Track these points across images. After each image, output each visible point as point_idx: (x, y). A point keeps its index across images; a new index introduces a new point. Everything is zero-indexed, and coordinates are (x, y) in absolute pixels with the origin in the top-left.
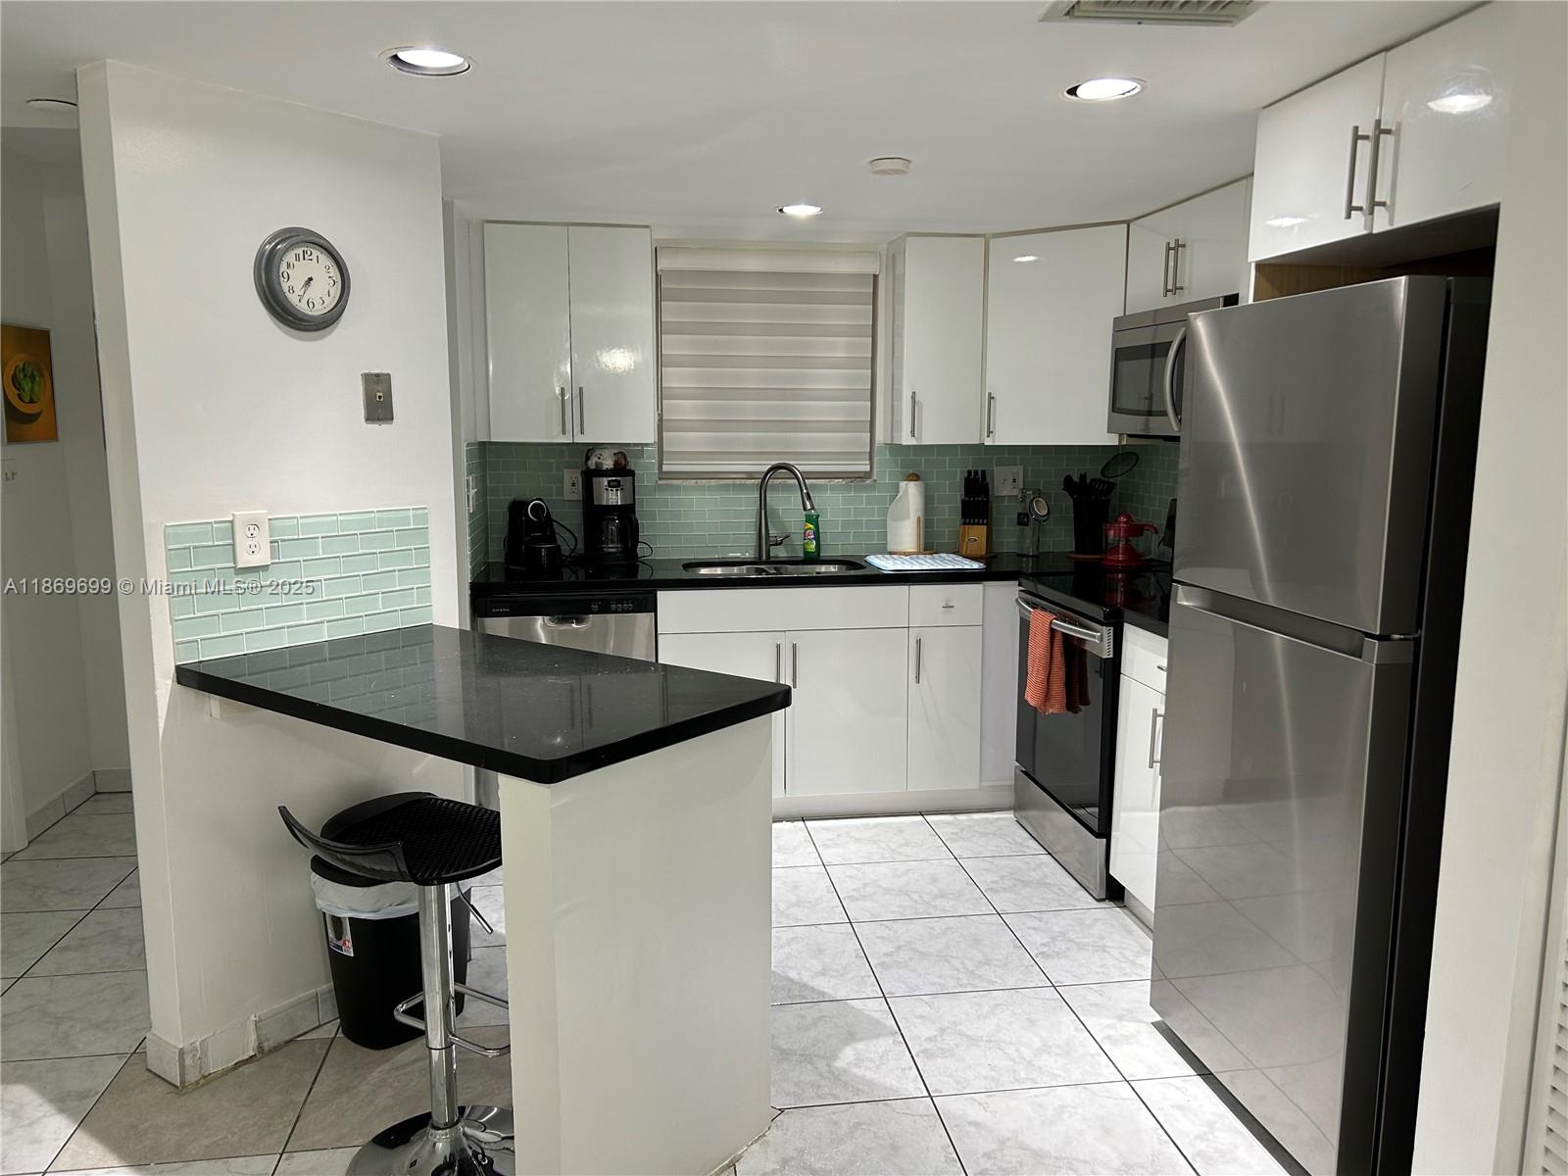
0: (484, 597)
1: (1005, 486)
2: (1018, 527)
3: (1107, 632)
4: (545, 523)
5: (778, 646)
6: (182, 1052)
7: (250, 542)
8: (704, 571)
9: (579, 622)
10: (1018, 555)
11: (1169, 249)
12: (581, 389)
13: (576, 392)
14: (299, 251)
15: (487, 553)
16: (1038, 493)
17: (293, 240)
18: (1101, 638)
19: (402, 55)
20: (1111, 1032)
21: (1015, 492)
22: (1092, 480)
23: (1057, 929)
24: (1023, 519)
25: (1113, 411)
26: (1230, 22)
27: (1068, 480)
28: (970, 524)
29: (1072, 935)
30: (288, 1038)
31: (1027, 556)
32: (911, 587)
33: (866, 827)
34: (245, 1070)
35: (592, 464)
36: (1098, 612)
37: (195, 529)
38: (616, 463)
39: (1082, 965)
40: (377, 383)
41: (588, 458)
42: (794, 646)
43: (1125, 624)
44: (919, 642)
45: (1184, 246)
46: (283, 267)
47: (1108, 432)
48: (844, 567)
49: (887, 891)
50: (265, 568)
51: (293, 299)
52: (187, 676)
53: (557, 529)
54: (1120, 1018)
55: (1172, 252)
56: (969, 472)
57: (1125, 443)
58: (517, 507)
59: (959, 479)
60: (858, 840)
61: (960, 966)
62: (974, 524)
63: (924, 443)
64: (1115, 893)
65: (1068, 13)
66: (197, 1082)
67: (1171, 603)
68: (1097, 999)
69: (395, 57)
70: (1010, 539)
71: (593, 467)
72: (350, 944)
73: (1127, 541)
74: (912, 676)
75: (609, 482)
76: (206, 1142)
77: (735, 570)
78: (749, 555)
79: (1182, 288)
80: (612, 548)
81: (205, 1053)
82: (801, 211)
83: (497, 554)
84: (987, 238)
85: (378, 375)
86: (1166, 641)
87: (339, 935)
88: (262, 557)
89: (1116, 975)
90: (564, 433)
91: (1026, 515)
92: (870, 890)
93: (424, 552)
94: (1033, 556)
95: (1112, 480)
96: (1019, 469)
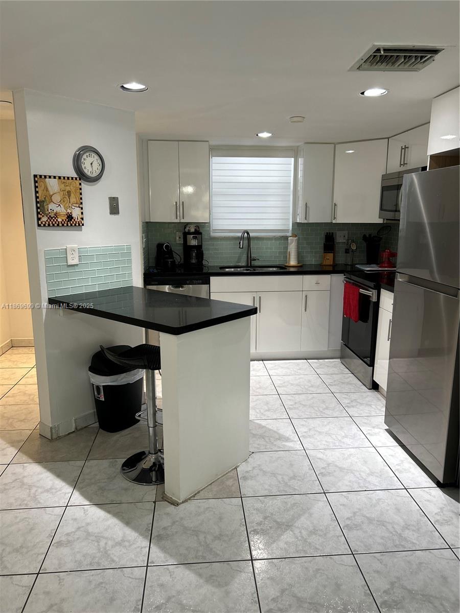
0: (148, 278)
1: (340, 238)
2: (345, 254)
3: (375, 292)
4: (170, 251)
5: (254, 297)
6: (51, 428)
7: (72, 256)
8: (227, 270)
9: (182, 287)
10: (345, 265)
11: (402, 149)
12: (183, 202)
13: (181, 203)
14: (88, 154)
15: (149, 262)
16: (353, 241)
17: (86, 150)
18: (373, 294)
19: (125, 86)
20: (370, 432)
21: (344, 241)
22: (374, 236)
23: (353, 398)
24: (347, 251)
25: (381, 210)
26: (416, 71)
27: (365, 236)
28: (327, 253)
29: (358, 401)
30: (85, 426)
31: (349, 265)
32: (304, 276)
33: (286, 363)
34: (72, 435)
35: (187, 230)
36: (372, 284)
37: (54, 251)
38: (195, 230)
39: (361, 410)
40: (114, 201)
41: (185, 228)
42: (260, 297)
43: (382, 289)
44: (306, 296)
45: (408, 148)
46: (83, 160)
47: (379, 218)
48: (279, 269)
49: (292, 385)
50: (77, 265)
51: (86, 171)
52: (51, 301)
53: (174, 254)
54: (374, 427)
55: (403, 150)
56: (327, 233)
57: (385, 222)
58: (160, 246)
59: (323, 236)
60: (282, 368)
61: (318, 410)
62: (328, 253)
63: (310, 222)
64: (375, 387)
65: (358, 69)
66: (56, 438)
67: (395, 280)
68: (366, 421)
69: (123, 86)
70: (342, 259)
71: (187, 231)
72: (103, 396)
73: (389, 259)
74: (304, 309)
75: (193, 237)
76: (61, 456)
77: (239, 269)
78: (244, 264)
79: (406, 164)
80: (194, 261)
81: (59, 429)
82: (265, 135)
83: (152, 264)
84: (335, 144)
85: (114, 198)
86: (393, 294)
87: (99, 393)
88: (76, 262)
89: (373, 414)
90: (177, 218)
91: (348, 249)
92: (286, 384)
93: (130, 261)
94: (351, 265)
95: (381, 236)
96: (346, 232)
